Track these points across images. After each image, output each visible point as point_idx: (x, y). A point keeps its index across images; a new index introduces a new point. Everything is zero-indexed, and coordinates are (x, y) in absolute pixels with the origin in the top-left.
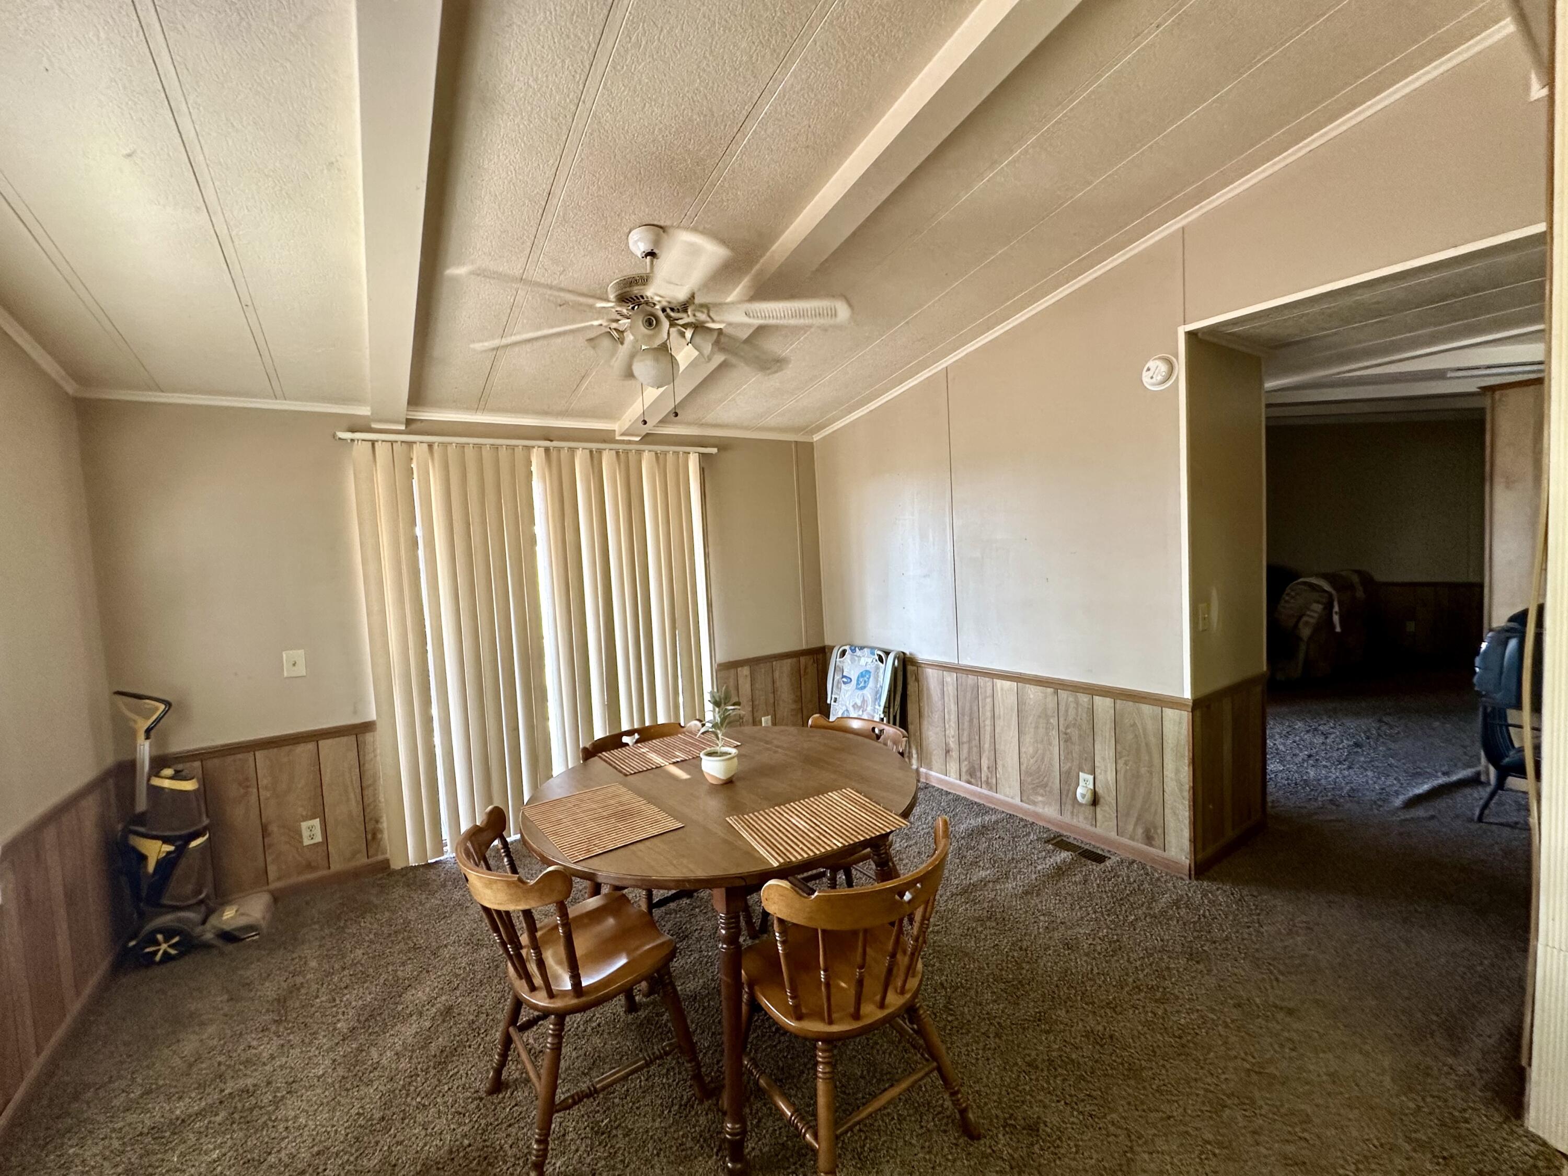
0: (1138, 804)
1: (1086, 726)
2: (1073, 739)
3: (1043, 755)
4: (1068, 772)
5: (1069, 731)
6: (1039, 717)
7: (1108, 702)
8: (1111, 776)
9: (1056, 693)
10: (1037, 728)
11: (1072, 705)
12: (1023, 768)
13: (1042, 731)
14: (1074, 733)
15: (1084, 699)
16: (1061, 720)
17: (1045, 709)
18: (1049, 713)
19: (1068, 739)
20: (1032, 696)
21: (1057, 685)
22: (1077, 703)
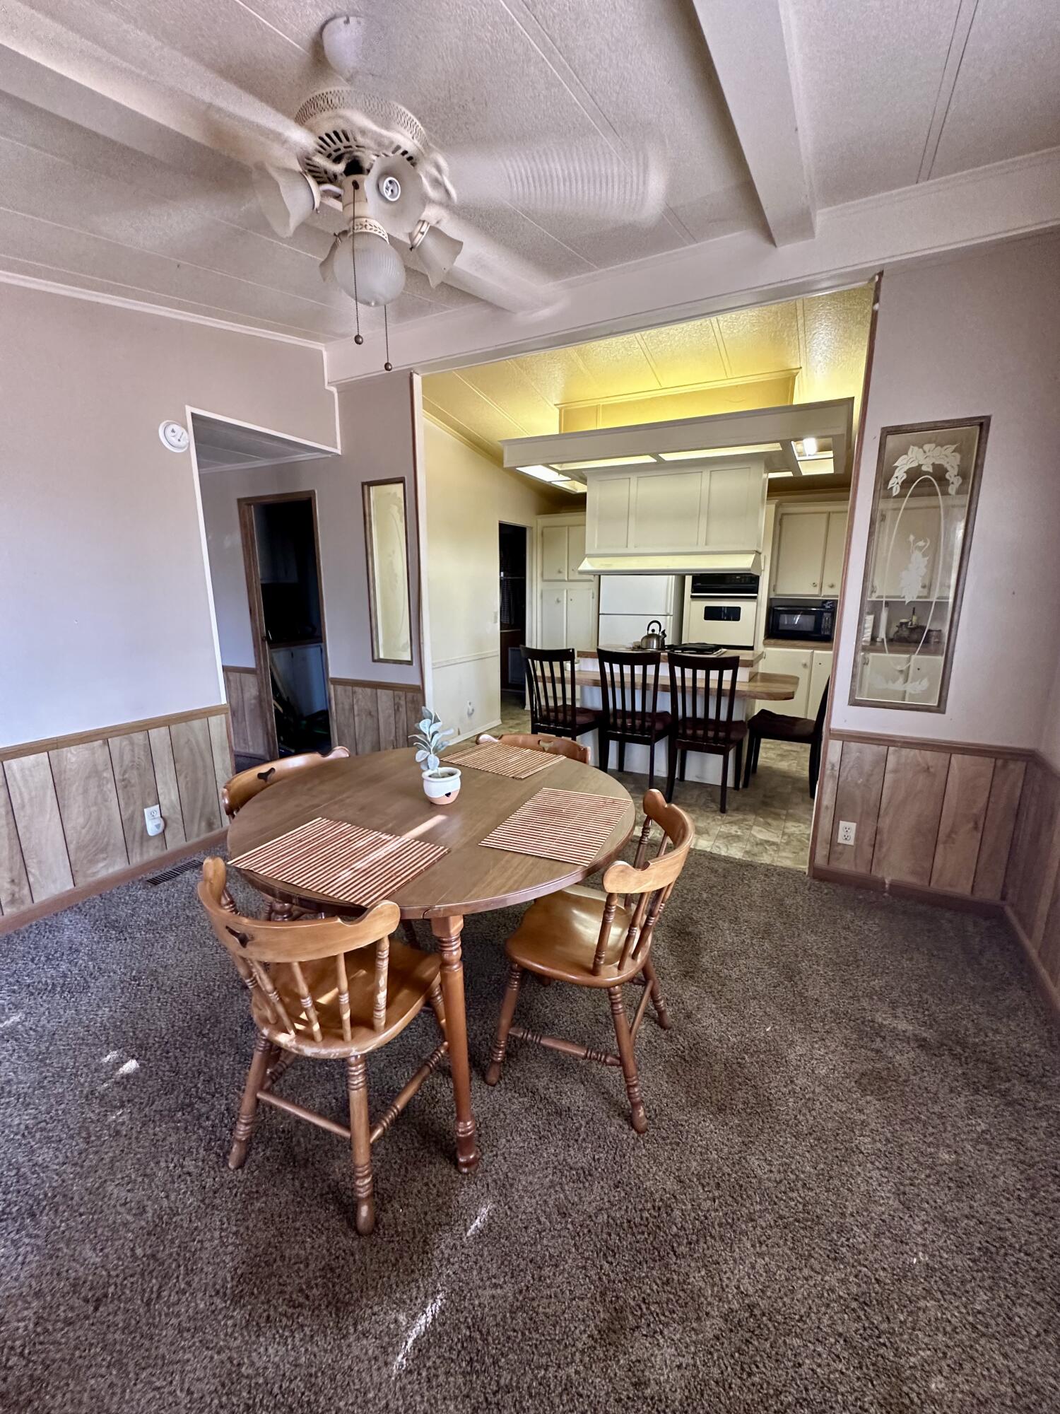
0: (199, 804)
1: (144, 763)
2: (133, 781)
3: (99, 819)
4: (131, 818)
5: (126, 776)
6: (88, 778)
7: (164, 730)
8: (174, 796)
9: (106, 743)
10: (86, 791)
11: (128, 749)
12: (71, 847)
13: (93, 791)
14: (133, 776)
15: (139, 737)
16: (117, 770)
17: (95, 765)
18: (100, 768)
19: (127, 784)
20: (73, 759)
21: (103, 736)
22: (132, 743)
